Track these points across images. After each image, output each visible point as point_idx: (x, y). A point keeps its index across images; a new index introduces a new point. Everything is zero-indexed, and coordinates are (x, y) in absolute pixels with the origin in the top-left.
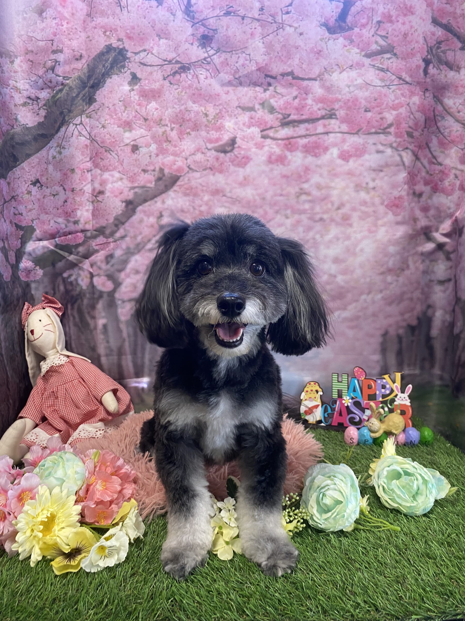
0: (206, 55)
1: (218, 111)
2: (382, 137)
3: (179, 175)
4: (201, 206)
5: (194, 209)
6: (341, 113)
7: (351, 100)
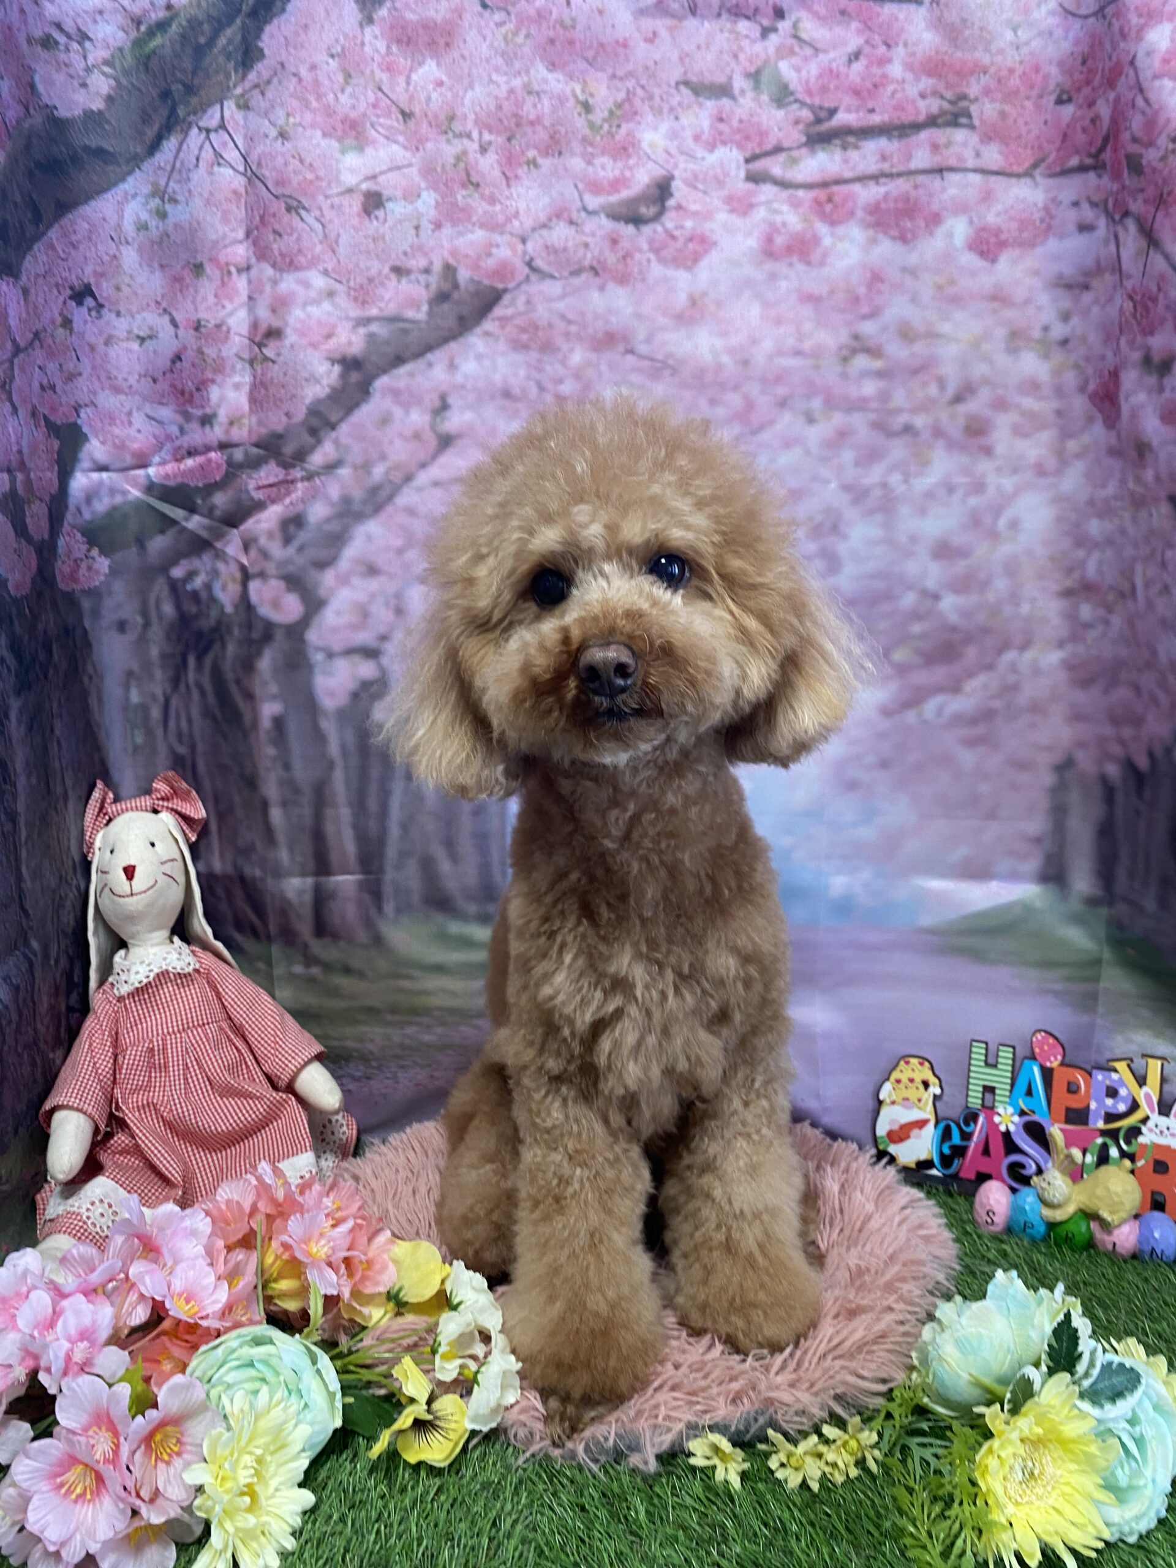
1: (621, 96)
3: (500, 286)
5: (541, 388)
6: (986, 109)
7: (1019, 70)
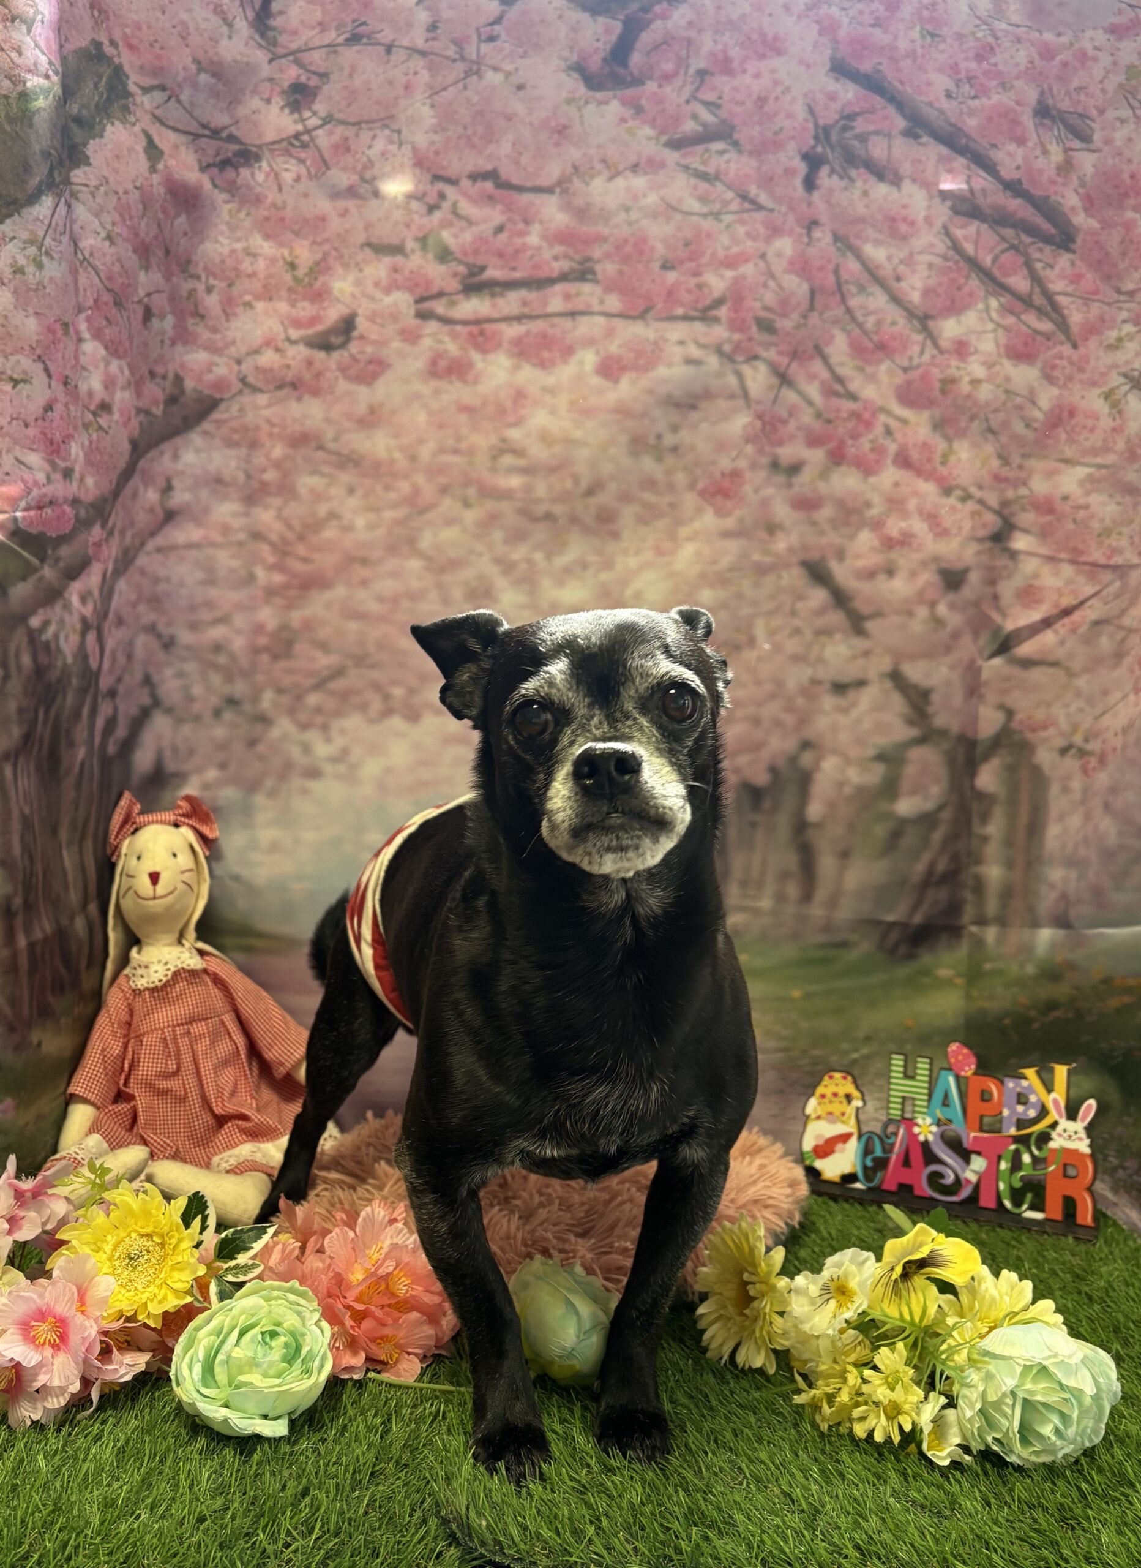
0: (300, 127)
1: (319, 256)
2: (699, 327)
3: (219, 396)
4: (264, 470)
6: (608, 269)
7: (632, 240)
